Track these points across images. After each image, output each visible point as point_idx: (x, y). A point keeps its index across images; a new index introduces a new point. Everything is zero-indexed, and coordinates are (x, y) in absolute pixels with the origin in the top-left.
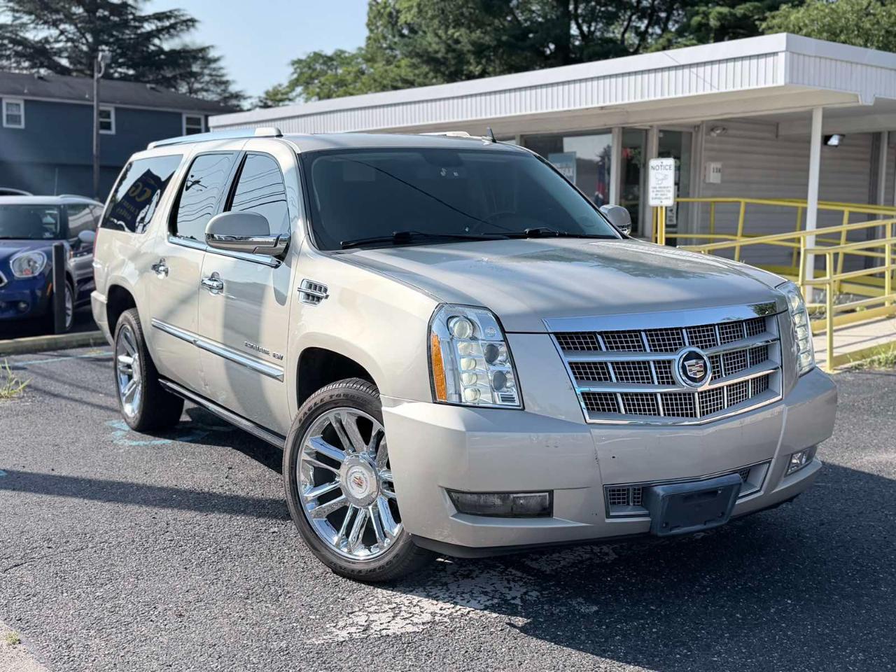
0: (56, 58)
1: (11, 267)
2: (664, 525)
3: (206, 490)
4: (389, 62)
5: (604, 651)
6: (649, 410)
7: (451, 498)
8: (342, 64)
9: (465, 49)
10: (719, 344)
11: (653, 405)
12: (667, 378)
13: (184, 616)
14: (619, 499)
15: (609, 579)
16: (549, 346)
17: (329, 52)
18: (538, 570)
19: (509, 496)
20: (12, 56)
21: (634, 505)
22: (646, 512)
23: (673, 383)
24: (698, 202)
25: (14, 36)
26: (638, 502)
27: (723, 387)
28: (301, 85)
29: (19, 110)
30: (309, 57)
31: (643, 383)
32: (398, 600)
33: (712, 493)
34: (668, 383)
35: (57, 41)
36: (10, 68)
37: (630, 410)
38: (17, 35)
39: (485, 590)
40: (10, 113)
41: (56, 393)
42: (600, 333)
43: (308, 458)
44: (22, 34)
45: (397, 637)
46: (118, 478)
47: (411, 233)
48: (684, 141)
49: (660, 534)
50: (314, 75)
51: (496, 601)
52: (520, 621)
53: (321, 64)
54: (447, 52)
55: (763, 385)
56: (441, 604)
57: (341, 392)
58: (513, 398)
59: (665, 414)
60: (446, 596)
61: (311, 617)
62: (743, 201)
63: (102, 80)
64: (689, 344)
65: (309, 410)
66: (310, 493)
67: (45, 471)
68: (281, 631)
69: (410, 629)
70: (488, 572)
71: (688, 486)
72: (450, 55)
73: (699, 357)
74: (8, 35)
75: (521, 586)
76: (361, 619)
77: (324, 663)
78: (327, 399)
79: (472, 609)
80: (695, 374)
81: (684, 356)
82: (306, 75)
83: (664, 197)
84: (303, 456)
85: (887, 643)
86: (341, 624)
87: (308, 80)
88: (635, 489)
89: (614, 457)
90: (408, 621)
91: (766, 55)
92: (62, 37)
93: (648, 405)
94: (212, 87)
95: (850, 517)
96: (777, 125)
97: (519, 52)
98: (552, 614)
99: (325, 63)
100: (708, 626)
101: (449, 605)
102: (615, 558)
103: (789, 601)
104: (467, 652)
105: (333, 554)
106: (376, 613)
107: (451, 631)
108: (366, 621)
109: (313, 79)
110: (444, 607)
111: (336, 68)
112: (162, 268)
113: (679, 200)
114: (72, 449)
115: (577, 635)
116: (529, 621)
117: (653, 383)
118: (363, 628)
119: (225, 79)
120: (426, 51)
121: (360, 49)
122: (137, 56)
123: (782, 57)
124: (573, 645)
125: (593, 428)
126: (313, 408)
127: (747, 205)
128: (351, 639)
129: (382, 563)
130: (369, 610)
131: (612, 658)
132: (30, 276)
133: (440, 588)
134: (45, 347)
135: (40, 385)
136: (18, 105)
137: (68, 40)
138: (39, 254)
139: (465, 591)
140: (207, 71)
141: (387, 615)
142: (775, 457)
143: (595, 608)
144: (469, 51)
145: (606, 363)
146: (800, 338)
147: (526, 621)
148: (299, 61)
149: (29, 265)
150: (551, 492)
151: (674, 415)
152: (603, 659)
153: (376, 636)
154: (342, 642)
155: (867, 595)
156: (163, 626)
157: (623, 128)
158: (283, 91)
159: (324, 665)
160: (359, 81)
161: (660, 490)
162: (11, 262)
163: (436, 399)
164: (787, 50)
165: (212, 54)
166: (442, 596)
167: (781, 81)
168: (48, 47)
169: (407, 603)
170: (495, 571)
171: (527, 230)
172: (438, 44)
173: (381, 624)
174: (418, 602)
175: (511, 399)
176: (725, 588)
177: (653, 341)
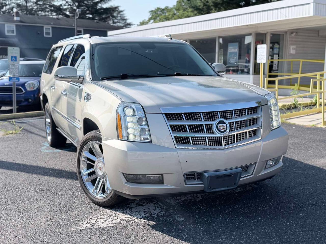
0: (65, 12)
1: (26, 86)
2: (209, 188)
3: (63, 169)
4: (184, 10)
5: (179, 236)
6: (203, 143)
7: (124, 176)
8: (167, 12)
9: (210, 5)
10: (234, 118)
11: (204, 141)
12: (210, 131)
13: (31, 217)
14: (191, 177)
15: (194, 207)
16: (162, 118)
17: (163, 7)
18: (169, 203)
19: (145, 176)
20: (49, 11)
21: (197, 180)
22: (202, 183)
23: (213, 133)
24: (286, 61)
25: (50, 4)
26: (199, 179)
27: (235, 135)
28: (153, 19)
29: (50, 30)
30: (156, 9)
31: (200, 133)
32: (111, 214)
33: (229, 175)
34: (211, 133)
35: (65, 5)
36: (49, 15)
37: (195, 143)
38: (51, 3)
39: (145, 211)
40: (47, 31)
41: (33, 132)
42: (184, 113)
43: (84, 159)
44: (53, 3)
45: (104, 228)
46: (35, 164)
47: (128, 74)
48: (281, 38)
49: (207, 191)
50: (157, 16)
51: (147, 215)
52: (152, 223)
53: (160, 12)
54: (204, 6)
55: (254, 133)
56: (126, 216)
57: (93, 135)
58: (148, 138)
59: (209, 145)
60: (130, 212)
61: (76, 219)
62: (301, 60)
63: (78, 20)
64: (221, 118)
65: (83, 141)
66: (85, 172)
67: (11, 161)
68: (62, 224)
69: (110, 225)
70: (150, 204)
71: (219, 173)
72: (205, 7)
73: (224, 123)
74: (48, 3)
75: (159, 209)
76: (93, 221)
77: (72, 238)
78: (89, 137)
79: (137, 218)
80: (222, 130)
81: (218, 122)
82: (154, 16)
83: (262, 59)
84: (82, 159)
85: (291, 237)
86: (85, 222)
87: (155, 18)
88: (197, 174)
89: (187, 161)
90: (111, 222)
91: (306, 4)
92: (67, 4)
93: (202, 141)
94: (121, 21)
95: (302, 185)
96: (319, 31)
97: (231, 5)
98: (166, 221)
99: (161, 11)
100: (223, 227)
101: (129, 216)
102: (201, 199)
103: (260, 218)
104: (127, 235)
105: (92, 196)
106: (101, 218)
107: (125, 227)
108: (95, 222)
109: (157, 17)
110: (127, 217)
111: (165, 13)
112: (53, 87)
113: (279, 60)
114: (25, 153)
115: (171, 229)
116: (156, 223)
117: (204, 133)
118: (92, 224)
119: (125, 18)
120: (196, 6)
121: (174, 6)
122: (93, 10)
123: (312, 5)
124: (168, 233)
125: (178, 150)
126: (84, 141)
127: (303, 62)
128: (87, 228)
129: (107, 199)
130: (98, 217)
131: (180, 239)
132: (33, 90)
133: (129, 209)
134: (36, 115)
135: (28, 129)
136: (49, 29)
137: (69, 5)
138: (36, 82)
139: (138, 211)
140: (119, 15)
141: (104, 219)
142: (258, 162)
143: (183, 219)
144: (212, 5)
145: (185, 125)
146: (273, 115)
147: (155, 223)
148: (152, 11)
149: (33, 86)
150: (162, 175)
151: (213, 145)
152: (177, 239)
153: (96, 228)
154: (82, 230)
155: (293, 217)
156: (21, 221)
157: (256, 33)
158: (146, 22)
159: (72, 239)
160: (173, 17)
161: (206, 174)
162: (26, 85)
163: (119, 138)
164: (314, 2)
165: (121, 9)
166: (128, 212)
167: (312, 14)
168: (61, 7)
169: (113, 215)
170: (152, 203)
171: (175, 73)
172: (200, 3)
173: (100, 223)
174: (118, 214)
175: (147, 139)
176: (237, 212)
177: (205, 116)
